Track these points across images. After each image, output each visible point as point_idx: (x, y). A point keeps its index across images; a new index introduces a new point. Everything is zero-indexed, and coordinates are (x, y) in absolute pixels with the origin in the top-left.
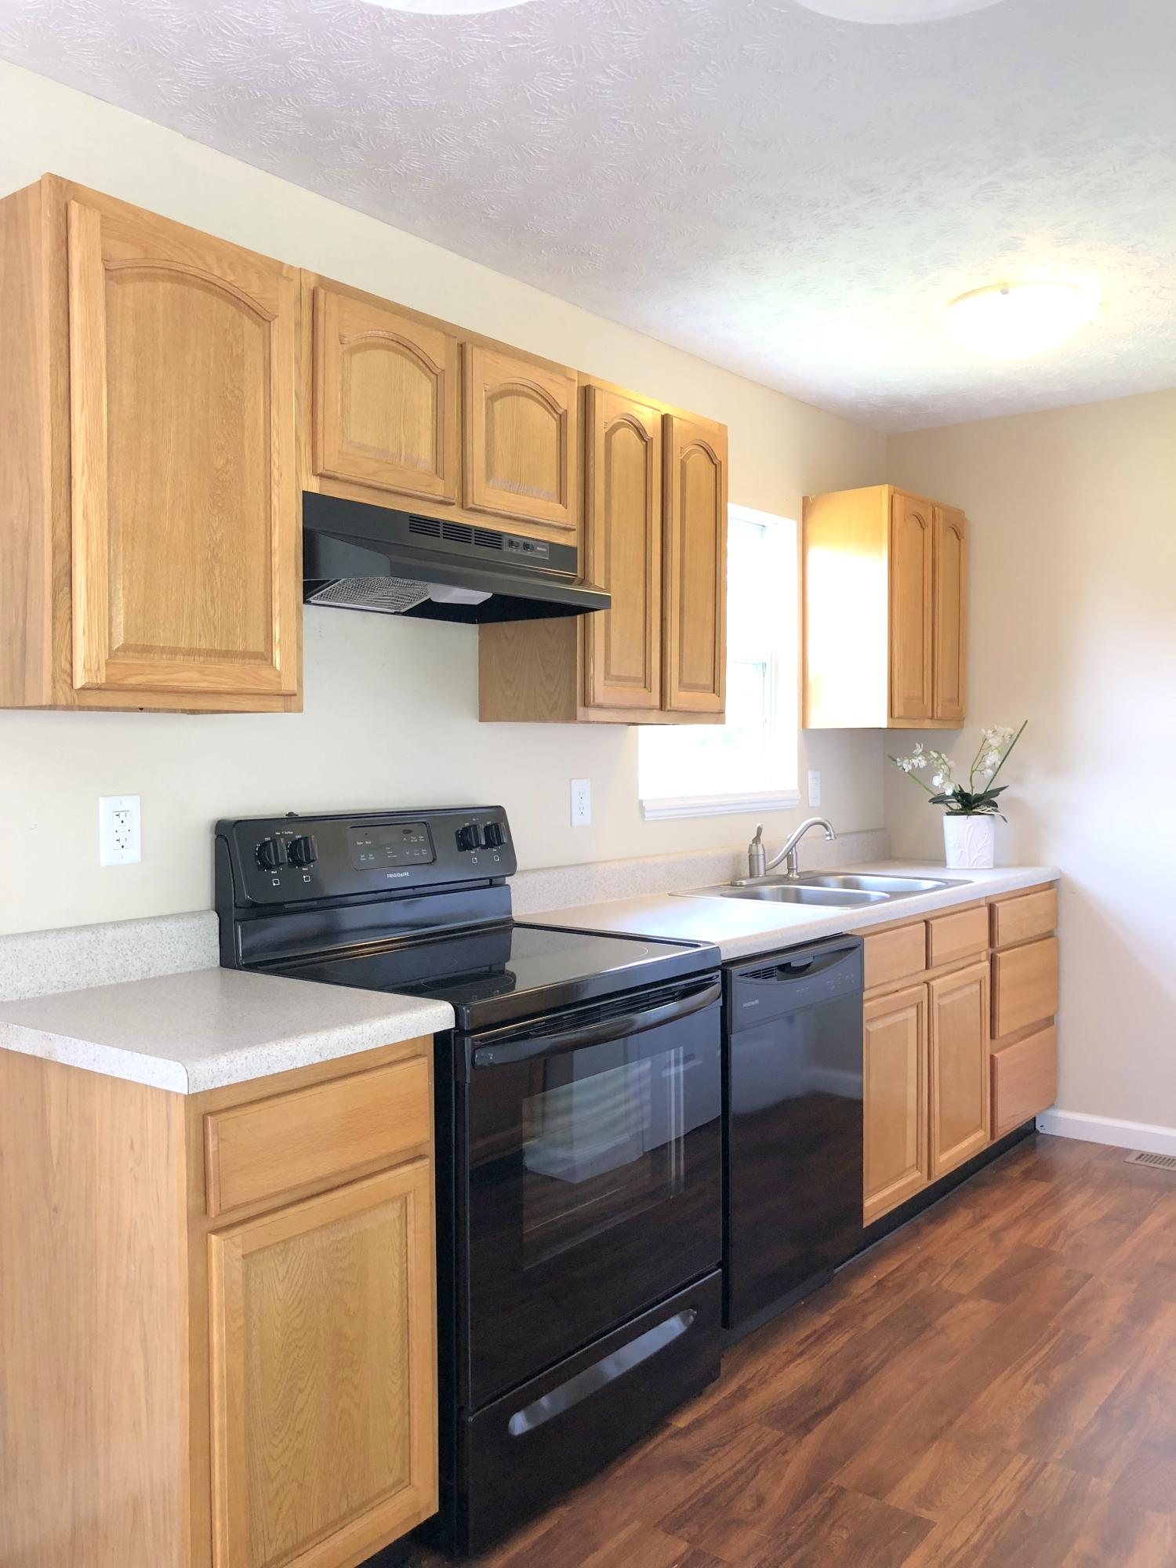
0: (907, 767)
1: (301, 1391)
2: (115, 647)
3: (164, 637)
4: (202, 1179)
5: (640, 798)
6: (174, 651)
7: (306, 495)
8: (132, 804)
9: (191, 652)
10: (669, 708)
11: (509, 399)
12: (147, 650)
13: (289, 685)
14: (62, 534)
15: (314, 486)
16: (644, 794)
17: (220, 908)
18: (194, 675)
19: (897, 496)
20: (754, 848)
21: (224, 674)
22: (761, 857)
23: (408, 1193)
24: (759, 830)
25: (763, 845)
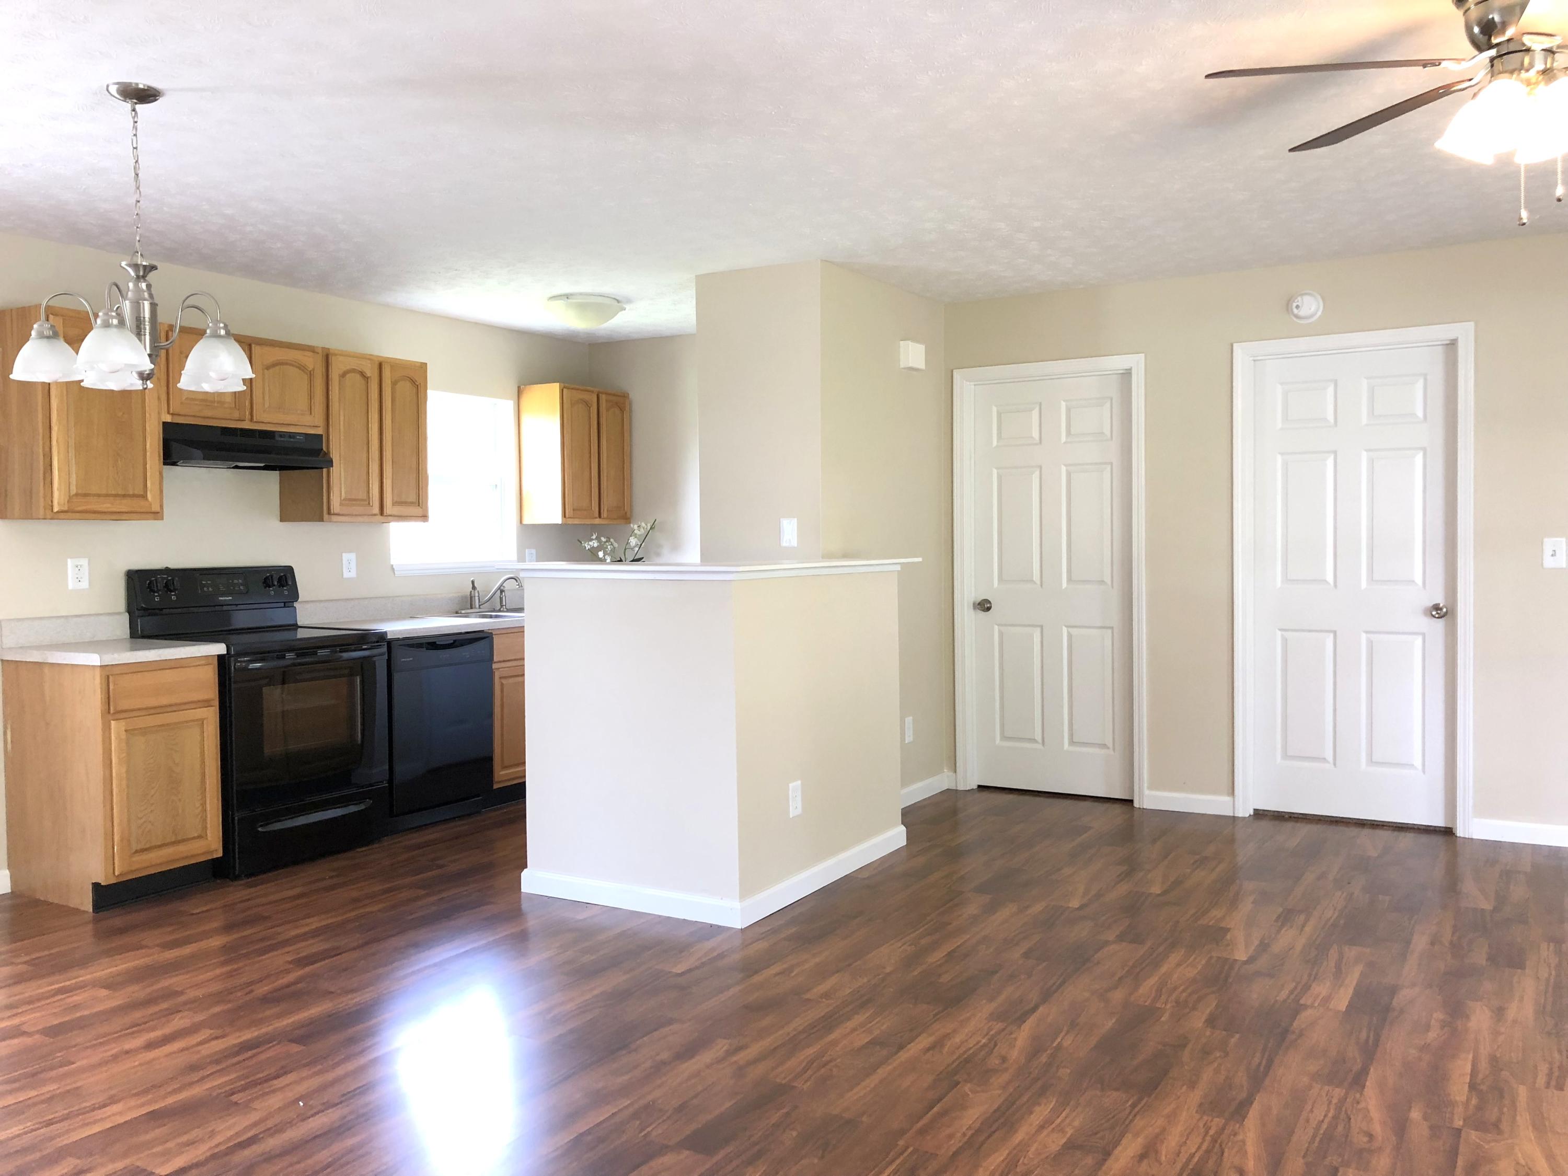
0: (588, 547)
1: (153, 788)
2: (72, 494)
3: (95, 489)
4: (108, 700)
5: (392, 563)
6: (99, 495)
7: (164, 423)
8: (84, 562)
9: (107, 495)
10: (385, 514)
11: (277, 368)
12: (86, 495)
13: (156, 508)
14: (47, 449)
15: (168, 419)
16: (394, 561)
17: (130, 611)
18: (109, 505)
19: (565, 390)
20: (473, 592)
21: (123, 506)
22: (477, 598)
23: (205, 719)
24: (473, 582)
25: (478, 592)
